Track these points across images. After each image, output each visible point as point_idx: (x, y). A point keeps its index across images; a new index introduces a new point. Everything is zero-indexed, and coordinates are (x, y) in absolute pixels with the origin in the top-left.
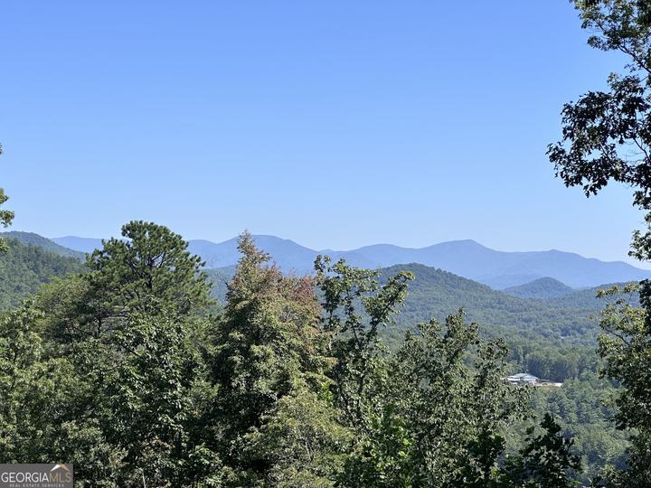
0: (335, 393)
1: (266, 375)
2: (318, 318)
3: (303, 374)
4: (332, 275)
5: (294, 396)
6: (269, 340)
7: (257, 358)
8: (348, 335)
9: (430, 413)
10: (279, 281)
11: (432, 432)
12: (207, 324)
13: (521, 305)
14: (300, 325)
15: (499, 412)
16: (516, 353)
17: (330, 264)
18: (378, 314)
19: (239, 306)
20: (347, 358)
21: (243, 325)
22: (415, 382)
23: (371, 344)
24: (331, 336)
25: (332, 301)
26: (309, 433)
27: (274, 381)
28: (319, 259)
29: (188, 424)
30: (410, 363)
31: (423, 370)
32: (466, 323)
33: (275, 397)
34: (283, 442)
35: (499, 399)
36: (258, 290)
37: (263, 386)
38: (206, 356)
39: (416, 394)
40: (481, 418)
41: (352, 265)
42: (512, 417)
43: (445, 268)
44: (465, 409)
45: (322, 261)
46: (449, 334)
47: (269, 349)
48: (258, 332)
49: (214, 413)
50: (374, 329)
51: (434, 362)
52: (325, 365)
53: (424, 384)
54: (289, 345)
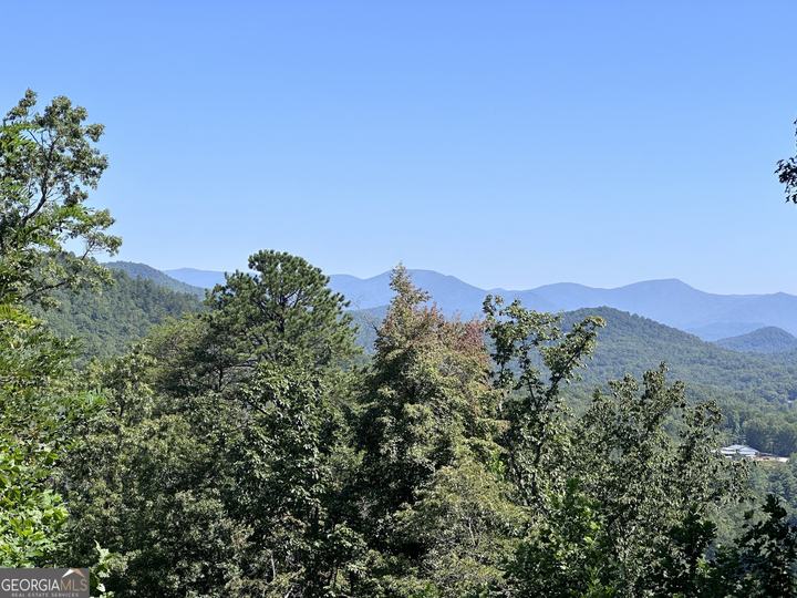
0: (506, 463)
1: (422, 441)
2: (487, 371)
3: (467, 441)
4: (505, 319)
5: (455, 467)
6: (426, 398)
7: (412, 420)
8: (524, 393)
9: (623, 491)
10: (440, 326)
11: (624, 514)
12: (350, 378)
13: (738, 360)
14: (465, 380)
15: (708, 491)
16: (731, 419)
17: (503, 306)
18: (560, 369)
19: (390, 356)
20: (521, 421)
21: (395, 379)
22: (604, 453)
23: (550, 405)
24: (502, 394)
25: (504, 351)
26: (474, 511)
27: (431, 448)
28: (488, 299)
29: (326, 498)
30: (599, 429)
31: (615, 438)
32: (668, 382)
33: (432, 468)
34: (441, 521)
35: (709, 476)
36: (413, 337)
37: (418, 453)
38: (349, 416)
39: (605, 467)
40: (686, 498)
41: (529, 307)
42: (724, 499)
43: (645, 313)
44: (666, 488)
45: (493, 302)
46: (647, 395)
47: (427, 409)
48: (413, 388)
49: (358, 485)
50: (555, 386)
51: (629, 429)
52: (494, 430)
53: (616, 455)
54: (451, 404)
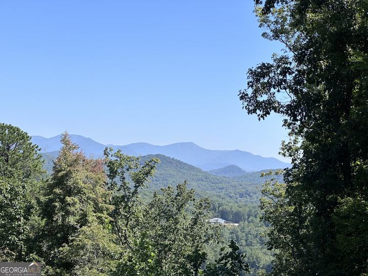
0: (113, 225)
1: (73, 214)
2: (105, 182)
3: (95, 214)
4: (114, 159)
5: (89, 227)
6: (76, 194)
7: (69, 204)
8: (122, 193)
9: (166, 238)
10: (83, 161)
11: (166, 249)
12: (40, 184)
13: (218, 179)
14: (95, 186)
15: (204, 239)
16: (214, 206)
17: (113, 153)
18: (139, 182)
19: (60, 174)
20: (120, 206)
21: (62, 185)
22: (158, 221)
23: (134, 199)
24: (112, 193)
25: (113, 173)
26: (97, 248)
27: (78, 217)
28: (106, 149)
29: (27, 241)
30: (156, 210)
31: (163, 214)
32: (188, 189)
33: (78, 227)
34: (82, 252)
35: (205, 232)
36: (71, 165)
37: (72, 220)
38: (39, 202)
39: (158, 228)
40: (194, 242)
41: (125, 153)
42: (211, 242)
43: (177, 158)
44: (185, 237)
45: (108, 150)
46: (178, 195)
47: (76, 199)
48: (70, 190)
49: (42, 235)
50: (136, 190)
51: (169, 210)
52: (107, 209)
53: (163, 222)
54: (88, 197)
